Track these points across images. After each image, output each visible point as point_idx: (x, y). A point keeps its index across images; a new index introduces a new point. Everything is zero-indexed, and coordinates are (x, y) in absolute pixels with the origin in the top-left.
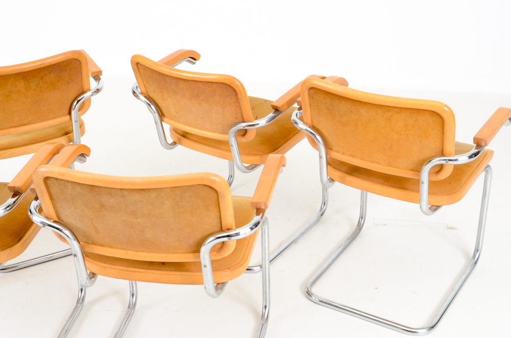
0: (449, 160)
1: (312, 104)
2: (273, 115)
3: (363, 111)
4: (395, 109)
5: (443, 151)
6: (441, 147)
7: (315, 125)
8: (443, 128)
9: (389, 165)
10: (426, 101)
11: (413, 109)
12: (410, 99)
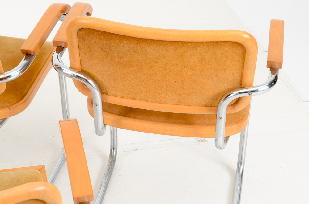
0: (252, 91)
1: (82, 46)
2: (26, 62)
3: (150, 50)
4: (189, 44)
5: (241, 81)
6: (239, 78)
7: (85, 69)
8: (244, 58)
9: (179, 103)
10: (227, 31)
11: (211, 42)
12: (208, 31)
